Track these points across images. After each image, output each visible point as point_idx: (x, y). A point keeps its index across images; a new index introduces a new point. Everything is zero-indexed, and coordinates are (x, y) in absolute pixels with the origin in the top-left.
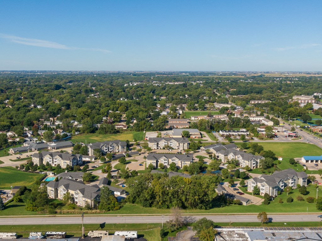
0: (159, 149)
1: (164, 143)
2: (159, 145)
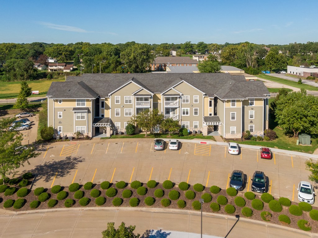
0: (109, 132)
1: (133, 98)
2: (105, 111)
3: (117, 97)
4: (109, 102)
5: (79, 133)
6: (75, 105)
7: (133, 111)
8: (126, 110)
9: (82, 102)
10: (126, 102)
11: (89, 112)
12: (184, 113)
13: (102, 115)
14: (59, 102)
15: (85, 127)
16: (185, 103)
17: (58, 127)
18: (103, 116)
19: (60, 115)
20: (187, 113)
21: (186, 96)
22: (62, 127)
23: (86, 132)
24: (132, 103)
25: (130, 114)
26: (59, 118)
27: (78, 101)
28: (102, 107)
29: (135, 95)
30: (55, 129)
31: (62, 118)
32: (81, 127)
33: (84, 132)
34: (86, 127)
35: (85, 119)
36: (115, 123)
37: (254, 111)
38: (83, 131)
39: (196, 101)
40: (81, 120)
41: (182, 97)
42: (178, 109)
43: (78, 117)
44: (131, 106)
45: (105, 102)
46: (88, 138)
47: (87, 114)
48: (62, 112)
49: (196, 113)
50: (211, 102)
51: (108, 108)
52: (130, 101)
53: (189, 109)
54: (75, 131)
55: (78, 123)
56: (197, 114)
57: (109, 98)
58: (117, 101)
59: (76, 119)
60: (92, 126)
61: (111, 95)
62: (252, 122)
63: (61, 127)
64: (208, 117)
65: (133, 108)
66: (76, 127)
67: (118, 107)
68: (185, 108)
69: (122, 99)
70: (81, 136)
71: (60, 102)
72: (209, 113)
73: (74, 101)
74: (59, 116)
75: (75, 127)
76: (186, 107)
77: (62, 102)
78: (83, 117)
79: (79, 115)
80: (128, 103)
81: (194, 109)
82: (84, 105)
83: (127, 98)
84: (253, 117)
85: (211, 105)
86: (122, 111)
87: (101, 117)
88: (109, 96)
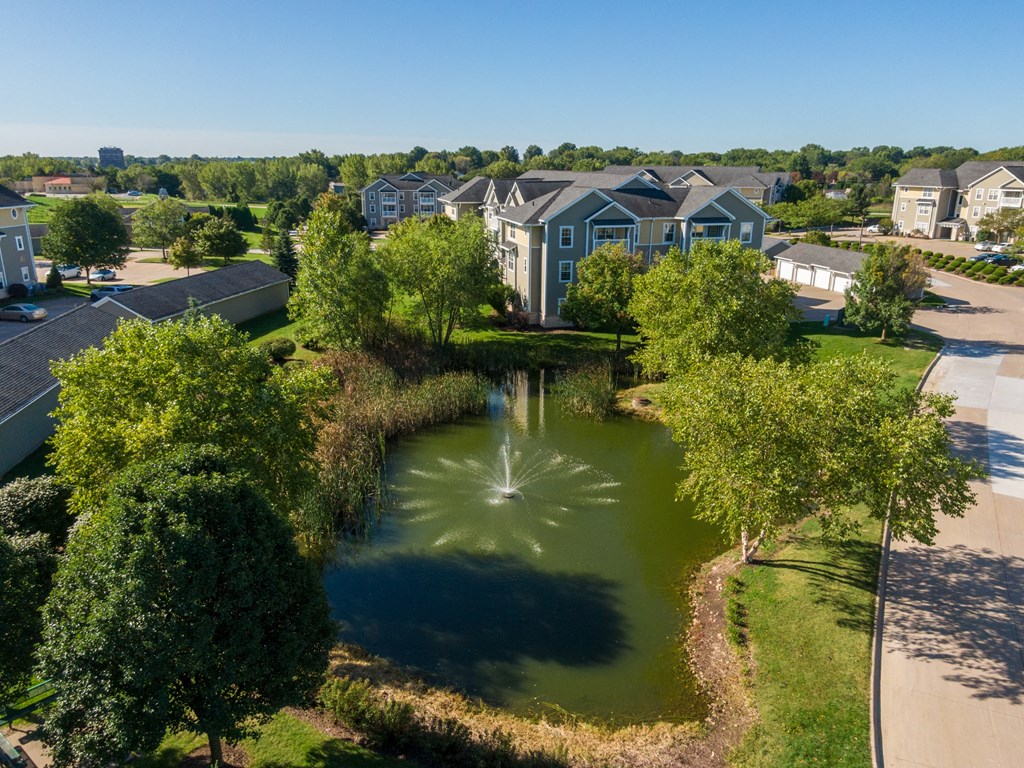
1: (1000, 192)
2: (963, 209)
3: (980, 190)
4: (968, 198)
5: (918, 231)
6: (920, 195)
9: (929, 192)
10: (991, 197)
11: (934, 205)
15: (927, 225)
17: (899, 221)
18: (958, 216)
23: (927, 230)
24: (997, 200)
27: (926, 189)
28: (959, 203)
29: (1003, 187)
31: (904, 210)
32: (922, 223)
35: (929, 215)
36: (971, 226)
38: (923, 230)
40: (924, 214)
43: (921, 211)
44: (995, 204)
45: (964, 197)
46: (927, 238)
48: (906, 204)
51: (966, 205)
52: (995, 197)
54: (914, 228)
55: (921, 219)
57: (969, 191)
58: (979, 196)
59: (919, 214)
60: (936, 226)
61: (973, 186)
63: (902, 223)
66: (917, 222)
67: (978, 204)
69: (986, 192)
70: (920, 235)
71: (907, 190)
73: (920, 189)
78: (926, 212)
79: (923, 208)
80: (993, 200)
82: (931, 196)
83: (992, 191)
88: (970, 188)
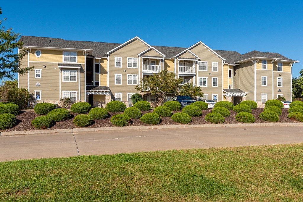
3: (117, 58)
4: (106, 65)
6: (60, 59)
7: (138, 78)
8: (130, 77)
9: (72, 56)
10: (130, 65)
11: (82, 69)
12: (201, 84)
13: (96, 83)
14: (36, 54)
15: (76, 93)
16: (203, 71)
17: (35, 91)
19: (38, 73)
20: (205, 84)
21: (203, 62)
22: (41, 91)
23: (78, 99)
24: (137, 68)
25: (135, 81)
26: (35, 77)
28: (96, 72)
29: (142, 55)
30: (30, 93)
31: (40, 77)
32: (70, 91)
33: (75, 100)
34: (78, 92)
35: (76, 81)
36: (115, 93)
37: (282, 78)
38: (73, 99)
39: (215, 68)
40: (70, 81)
41: (199, 63)
42: (194, 78)
43: (66, 78)
44: (136, 72)
45: (101, 65)
47: (79, 73)
48: (41, 70)
49: (215, 84)
50: (230, 71)
52: (135, 65)
53: (207, 78)
54: (61, 96)
55: (65, 87)
56: (216, 86)
57: (106, 59)
58: (118, 64)
59: (63, 81)
60: (86, 93)
61: (110, 54)
62: (281, 92)
63: (39, 92)
64: (228, 89)
65: (138, 74)
66: (63, 92)
67: (118, 71)
68: (203, 78)
69: (124, 60)
70: (70, 105)
71: (38, 54)
72: (229, 85)
73: (60, 53)
74: (37, 75)
75: (61, 92)
76: (204, 76)
77: (41, 54)
78: (73, 78)
80: (132, 67)
81: (212, 79)
82: (75, 61)
83: (130, 60)
84: (281, 86)
85: (230, 76)
86: (124, 77)
87: (95, 85)
88: (107, 57)
